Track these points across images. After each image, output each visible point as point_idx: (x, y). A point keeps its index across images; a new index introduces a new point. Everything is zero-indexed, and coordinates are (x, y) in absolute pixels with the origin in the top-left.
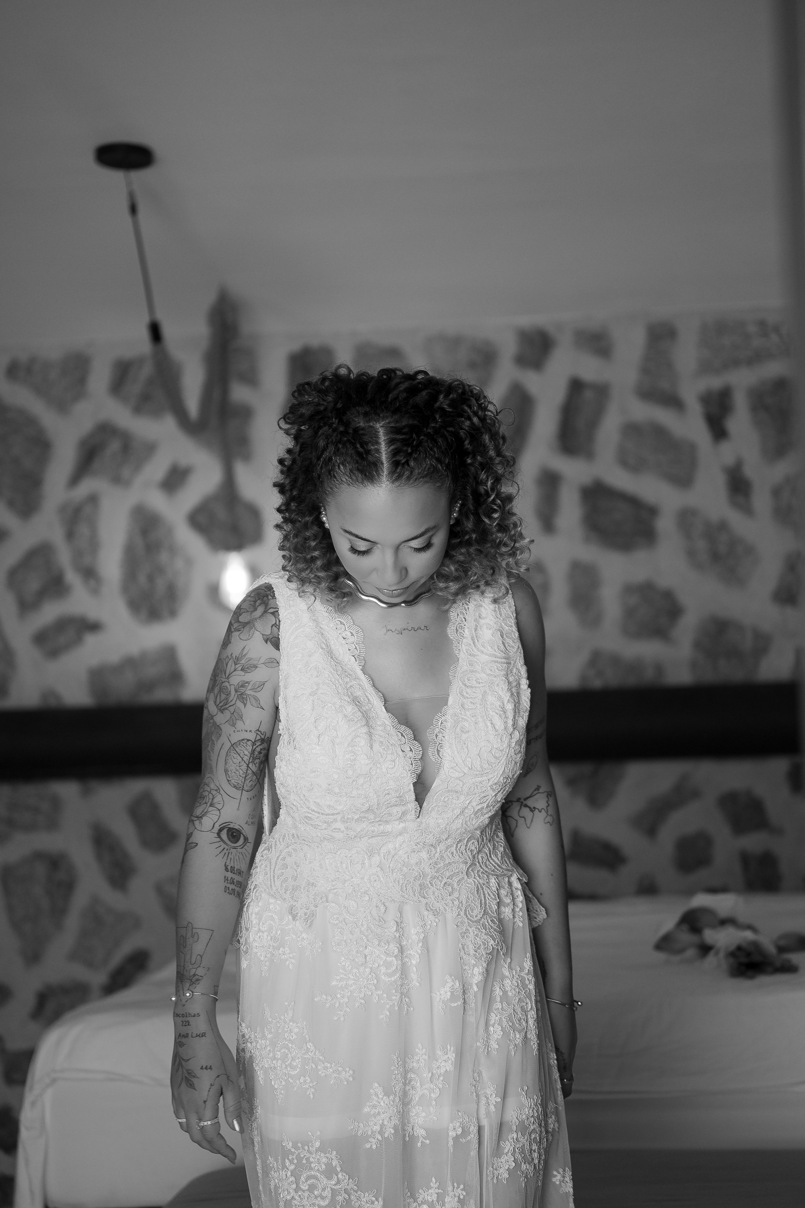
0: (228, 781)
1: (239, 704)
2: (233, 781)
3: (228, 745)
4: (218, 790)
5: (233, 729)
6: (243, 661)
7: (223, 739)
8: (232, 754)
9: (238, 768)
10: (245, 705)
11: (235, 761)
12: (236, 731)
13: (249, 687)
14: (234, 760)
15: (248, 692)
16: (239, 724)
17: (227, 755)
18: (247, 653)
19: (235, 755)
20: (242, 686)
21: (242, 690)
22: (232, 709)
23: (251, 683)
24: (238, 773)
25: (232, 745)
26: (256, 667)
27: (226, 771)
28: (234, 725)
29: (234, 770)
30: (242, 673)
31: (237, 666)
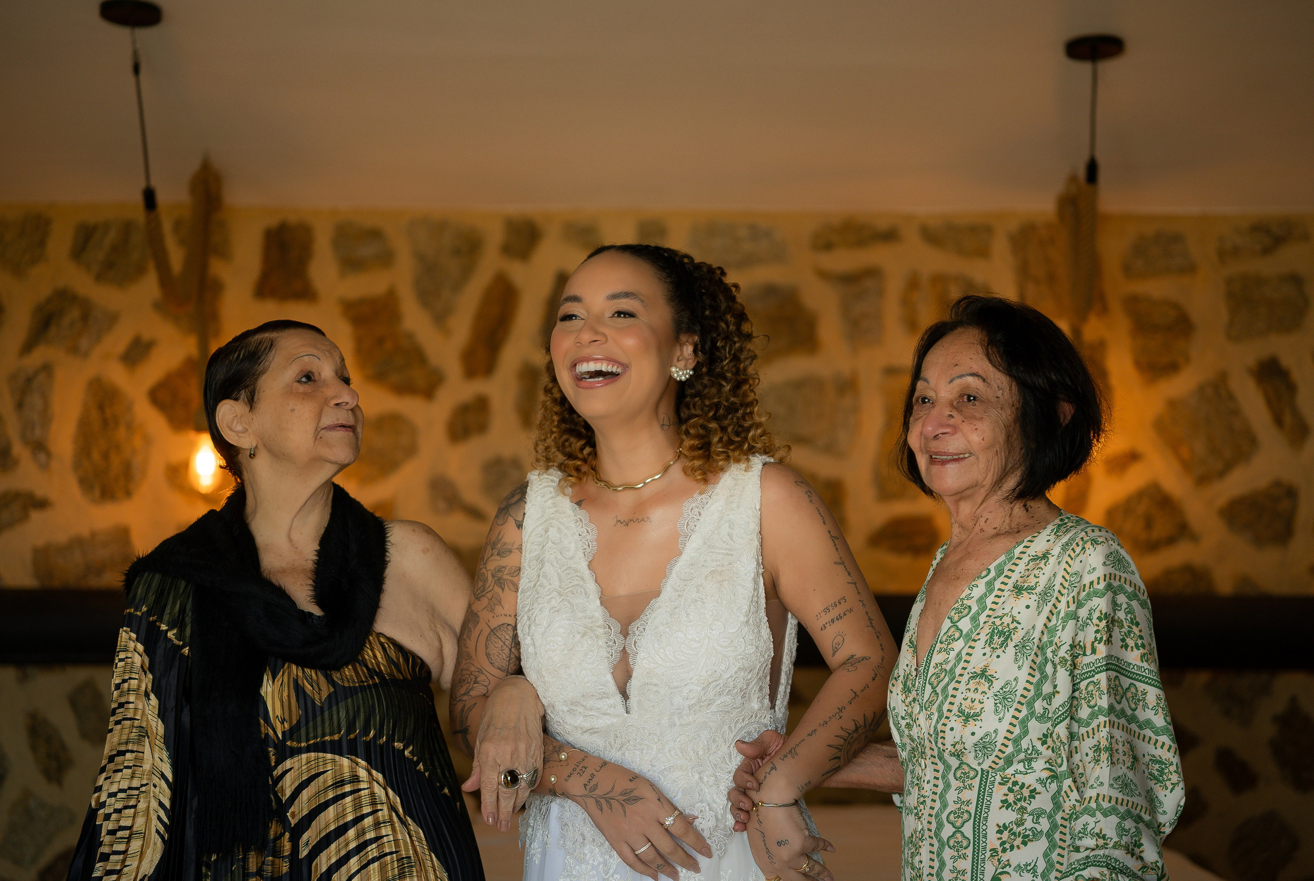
0: (491, 663)
1: (497, 589)
2: (496, 664)
3: (487, 631)
4: (480, 671)
5: (492, 614)
6: (499, 546)
7: (482, 625)
8: (493, 638)
9: (501, 652)
10: (503, 589)
11: (497, 645)
12: (495, 617)
13: (506, 572)
14: (495, 644)
15: (506, 577)
16: (498, 610)
17: (487, 640)
18: (502, 538)
19: (496, 640)
20: (499, 571)
21: (499, 575)
22: (489, 595)
23: (508, 568)
24: (501, 656)
25: (492, 631)
26: (510, 552)
27: (488, 655)
28: (492, 610)
29: (497, 654)
30: (498, 558)
31: (493, 551)
